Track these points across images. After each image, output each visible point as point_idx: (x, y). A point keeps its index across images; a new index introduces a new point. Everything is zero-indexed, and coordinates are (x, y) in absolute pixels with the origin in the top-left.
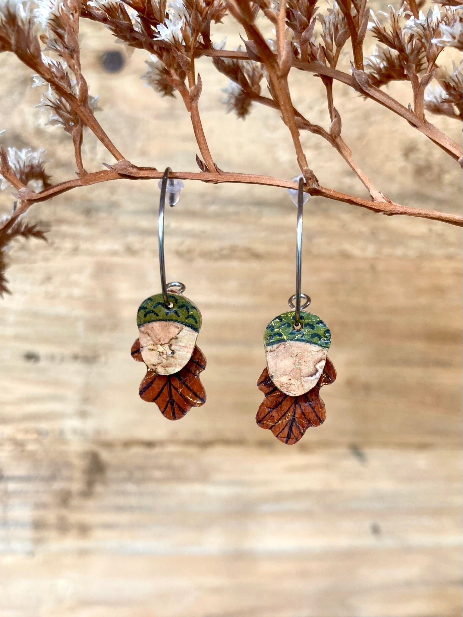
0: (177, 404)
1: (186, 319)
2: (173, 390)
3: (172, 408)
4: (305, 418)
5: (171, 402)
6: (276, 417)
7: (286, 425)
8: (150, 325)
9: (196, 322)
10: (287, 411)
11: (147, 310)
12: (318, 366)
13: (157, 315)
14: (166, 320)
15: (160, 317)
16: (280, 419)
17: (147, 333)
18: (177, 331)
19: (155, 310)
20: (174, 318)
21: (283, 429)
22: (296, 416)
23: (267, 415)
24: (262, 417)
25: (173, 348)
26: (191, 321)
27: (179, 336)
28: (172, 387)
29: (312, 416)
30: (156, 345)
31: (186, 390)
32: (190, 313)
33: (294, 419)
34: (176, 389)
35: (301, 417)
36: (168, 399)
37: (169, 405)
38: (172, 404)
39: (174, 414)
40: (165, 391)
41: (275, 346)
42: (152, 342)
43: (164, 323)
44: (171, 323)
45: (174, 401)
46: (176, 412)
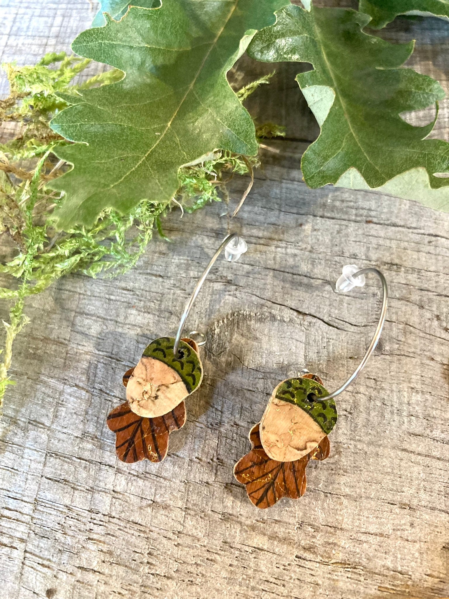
0: (134, 447)
1: (187, 375)
2: (139, 431)
3: (127, 448)
4: (285, 486)
5: (131, 442)
6: (256, 474)
7: (263, 486)
8: (153, 361)
9: (194, 384)
10: (269, 472)
11: (160, 347)
12: (308, 445)
13: (165, 357)
14: (169, 366)
15: (166, 360)
16: (259, 478)
17: (146, 366)
18: (172, 381)
19: (166, 350)
20: (177, 368)
21: (258, 490)
22: (277, 480)
23: (247, 468)
24: (242, 468)
25: (159, 393)
26: (190, 379)
27: (171, 386)
28: (139, 429)
29: (293, 487)
30: (147, 381)
31: (151, 437)
32: (194, 373)
33: (273, 483)
34: (142, 433)
35: (281, 484)
36: (129, 438)
37: (127, 445)
38: (130, 445)
39: (125, 456)
40: (131, 429)
41: (283, 402)
42: (144, 377)
43: (166, 366)
44: (172, 370)
45: (133, 442)
46: (129, 455)
